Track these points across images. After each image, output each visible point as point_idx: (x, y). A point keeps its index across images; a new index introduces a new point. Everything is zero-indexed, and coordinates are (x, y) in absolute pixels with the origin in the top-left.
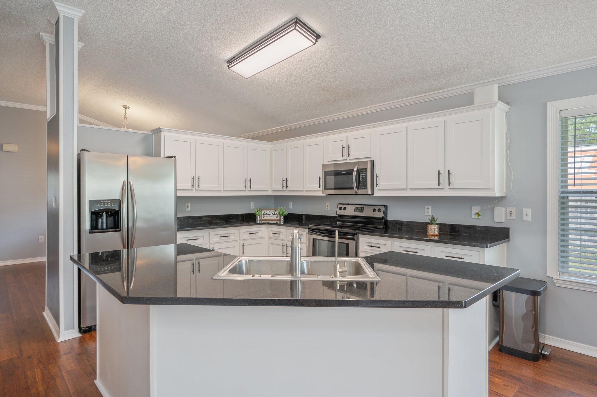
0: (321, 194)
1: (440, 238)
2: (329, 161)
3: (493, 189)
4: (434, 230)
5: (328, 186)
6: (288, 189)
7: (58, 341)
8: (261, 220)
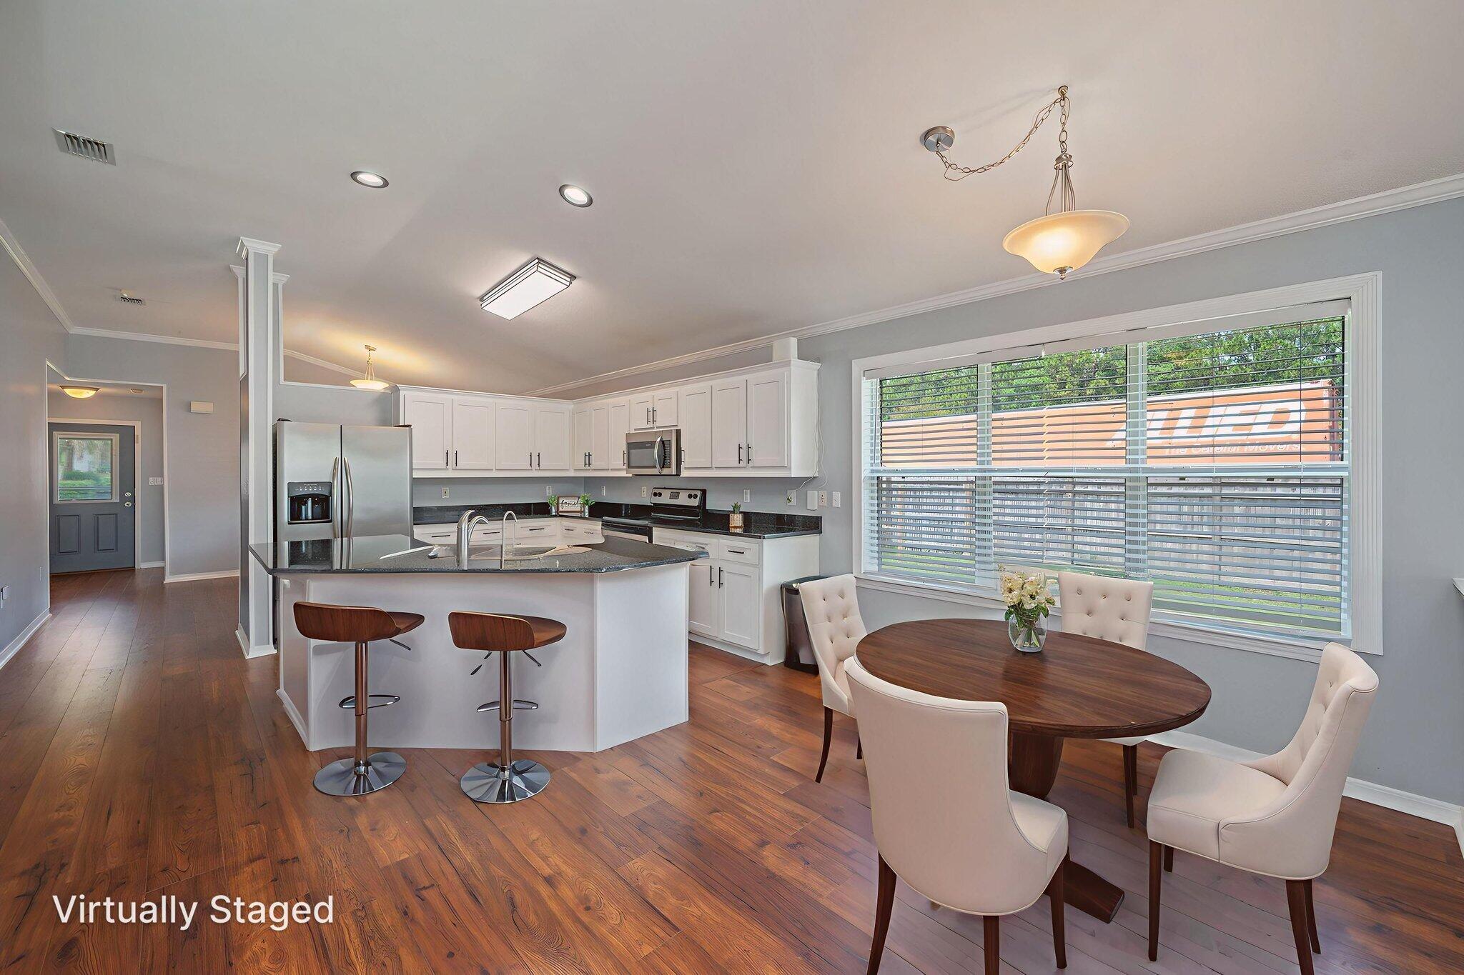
0: (623, 474)
1: (745, 531)
2: (635, 430)
3: (788, 468)
4: (737, 520)
5: (632, 465)
6: (592, 467)
7: (247, 657)
8: (557, 511)
